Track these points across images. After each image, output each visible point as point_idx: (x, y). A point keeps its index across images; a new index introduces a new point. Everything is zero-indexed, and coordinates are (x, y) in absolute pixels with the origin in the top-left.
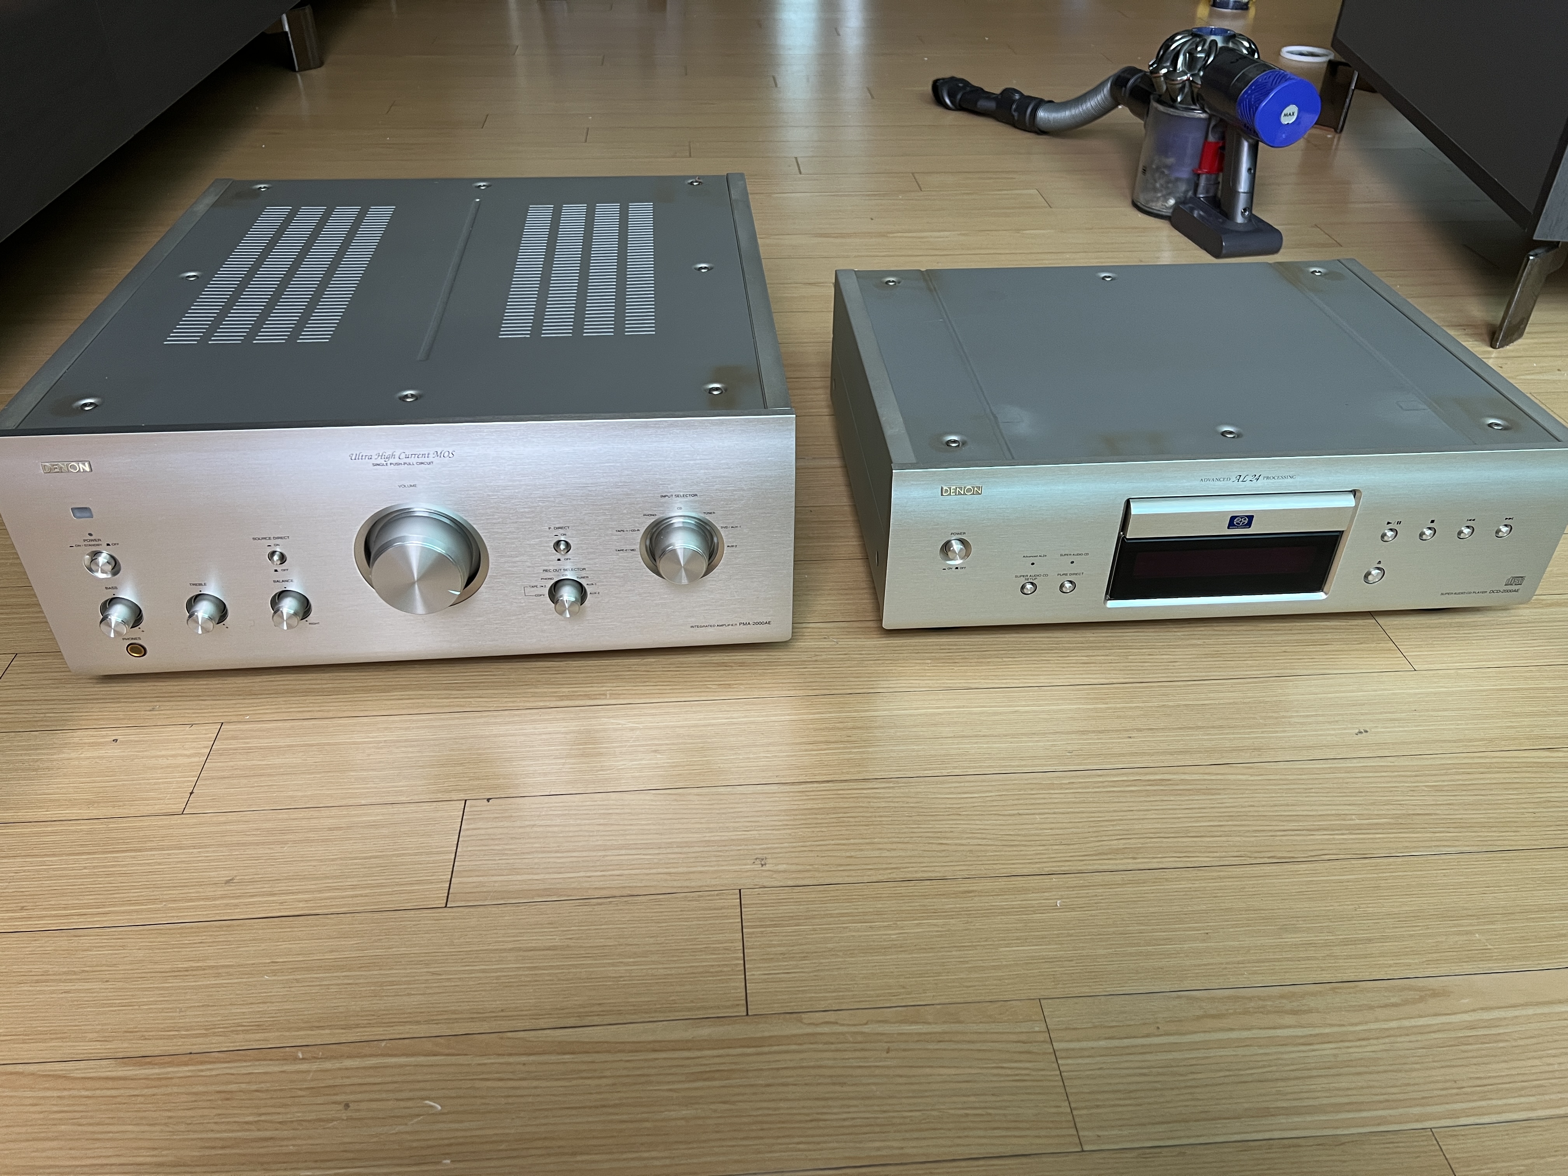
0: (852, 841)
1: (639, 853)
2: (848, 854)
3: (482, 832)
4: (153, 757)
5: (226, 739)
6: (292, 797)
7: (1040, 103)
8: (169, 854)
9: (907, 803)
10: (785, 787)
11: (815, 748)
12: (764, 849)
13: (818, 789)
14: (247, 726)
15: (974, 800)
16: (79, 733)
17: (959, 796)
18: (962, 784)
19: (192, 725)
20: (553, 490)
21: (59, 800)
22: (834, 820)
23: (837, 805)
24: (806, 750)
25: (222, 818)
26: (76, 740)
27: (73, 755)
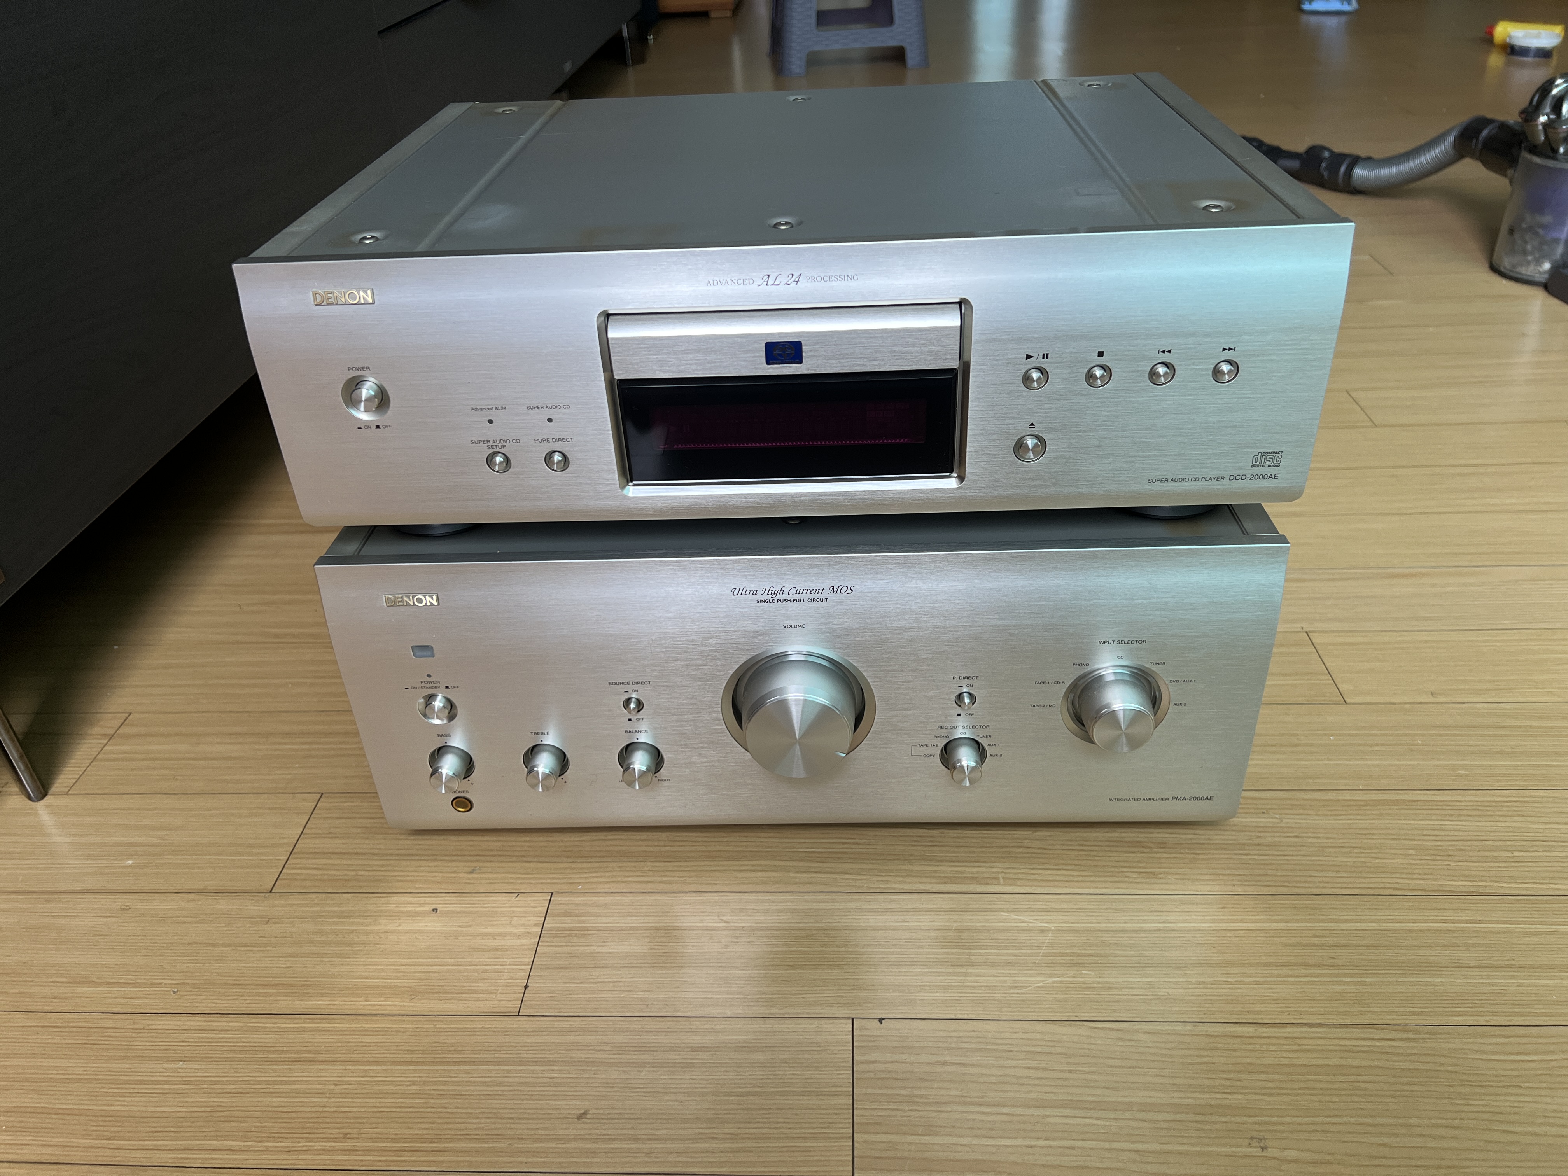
0: (1379, 1120)
1: (1089, 1115)
2: (1379, 1140)
3: (881, 1067)
4: (478, 935)
5: (559, 915)
6: (642, 1000)
7: (1355, 160)
8: (508, 1072)
9: (1442, 1064)
10: (1264, 1029)
11: (1290, 972)
12: (1259, 1124)
13: (1311, 1035)
14: (580, 899)
15: (1533, 1065)
16: (395, 898)
17: (1512, 1057)
18: (1511, 1040)
19: (518, 894)
20: (967, 633)
21: (378, 987)
22: (1344, 1085)
23: (1343, 1062)
24: (1279, 976)
25: (565, 1024)
26: (392, 907)
27: (391, 927)
